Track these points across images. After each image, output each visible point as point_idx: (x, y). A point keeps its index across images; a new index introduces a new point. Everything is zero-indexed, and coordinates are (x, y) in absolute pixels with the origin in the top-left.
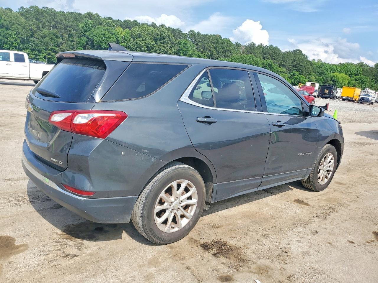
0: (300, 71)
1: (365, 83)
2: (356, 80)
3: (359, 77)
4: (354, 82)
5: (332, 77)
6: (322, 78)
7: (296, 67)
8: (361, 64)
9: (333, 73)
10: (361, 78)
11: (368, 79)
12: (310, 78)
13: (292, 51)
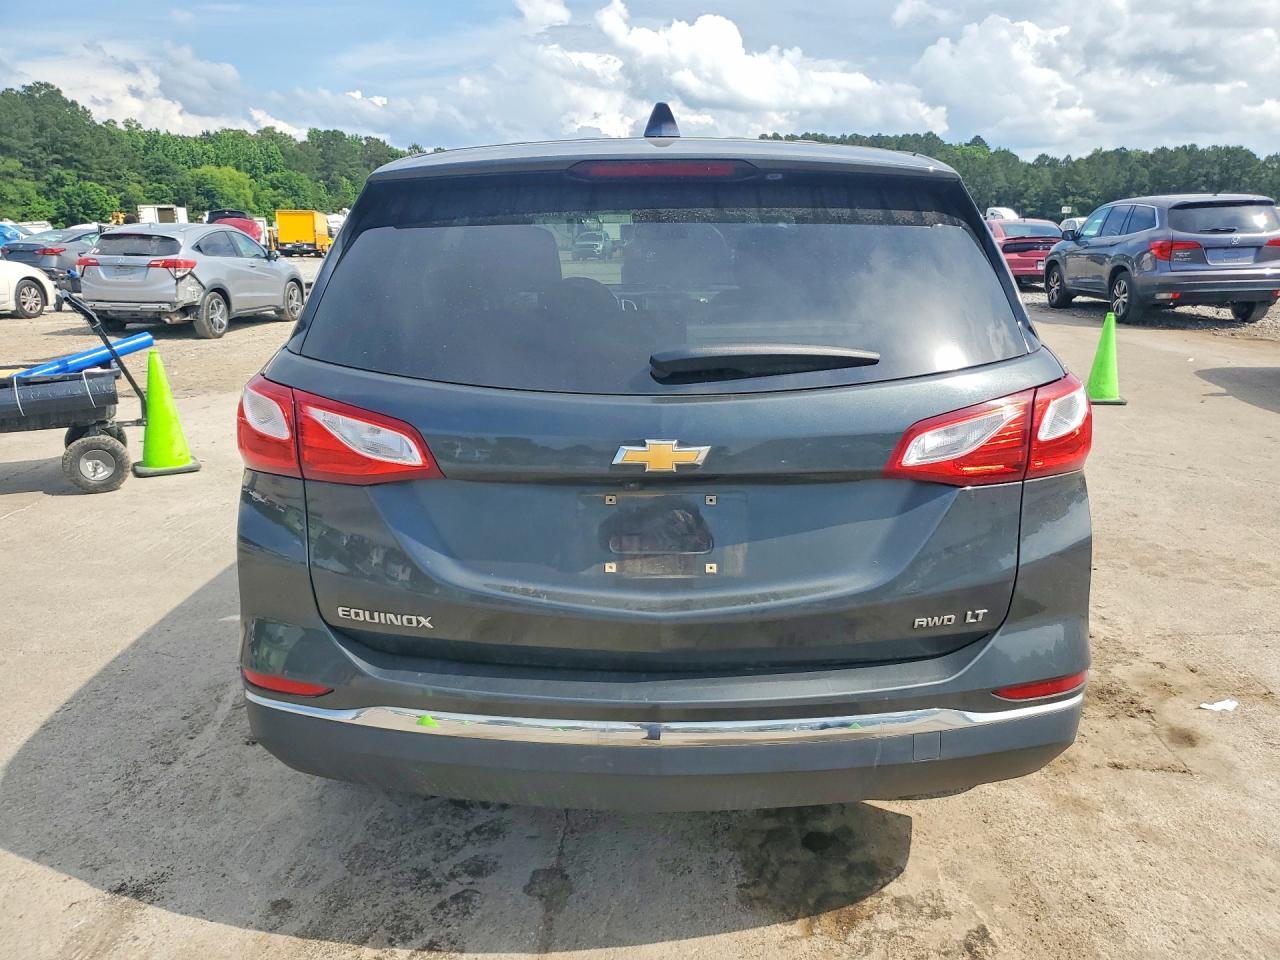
0: (77, 164)
1: (302, 193)
2: (275, 188)
3: (278, 175)
4: (270, 192)
5: (198, 182)
6: (167, 185)
7: (56, 153)
8: (269, 134)
9: (196, 166)
10: (287, 178)
11: (304, 180)
12: (123, 191)
13: (21, 90)
